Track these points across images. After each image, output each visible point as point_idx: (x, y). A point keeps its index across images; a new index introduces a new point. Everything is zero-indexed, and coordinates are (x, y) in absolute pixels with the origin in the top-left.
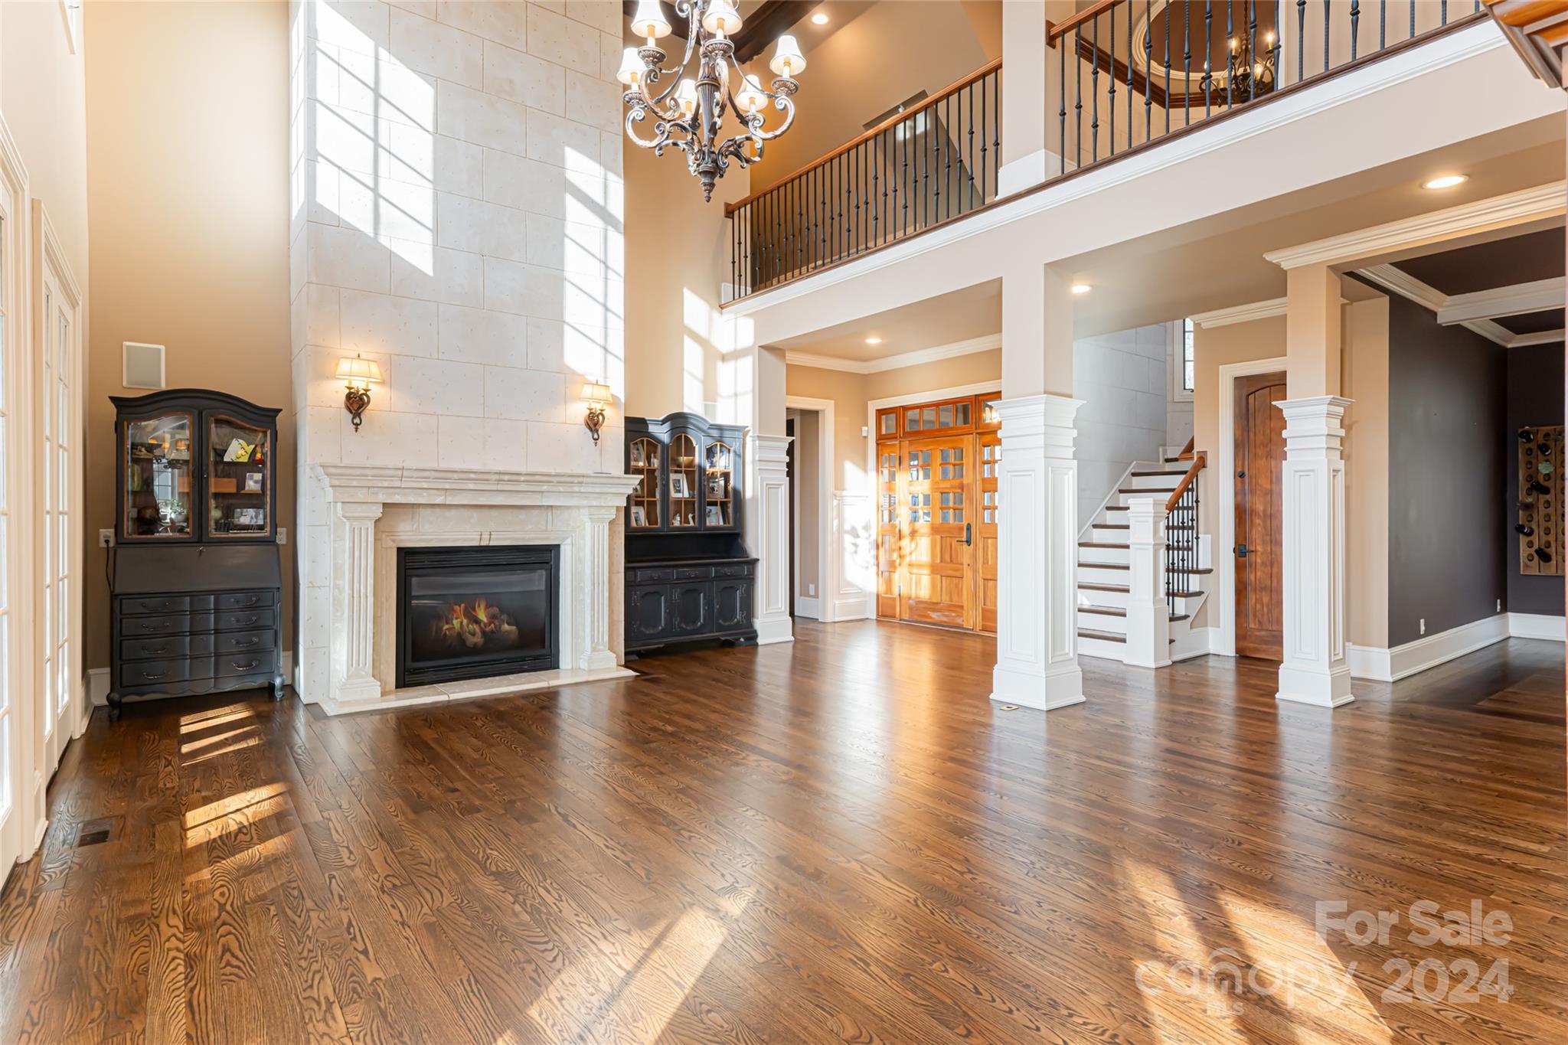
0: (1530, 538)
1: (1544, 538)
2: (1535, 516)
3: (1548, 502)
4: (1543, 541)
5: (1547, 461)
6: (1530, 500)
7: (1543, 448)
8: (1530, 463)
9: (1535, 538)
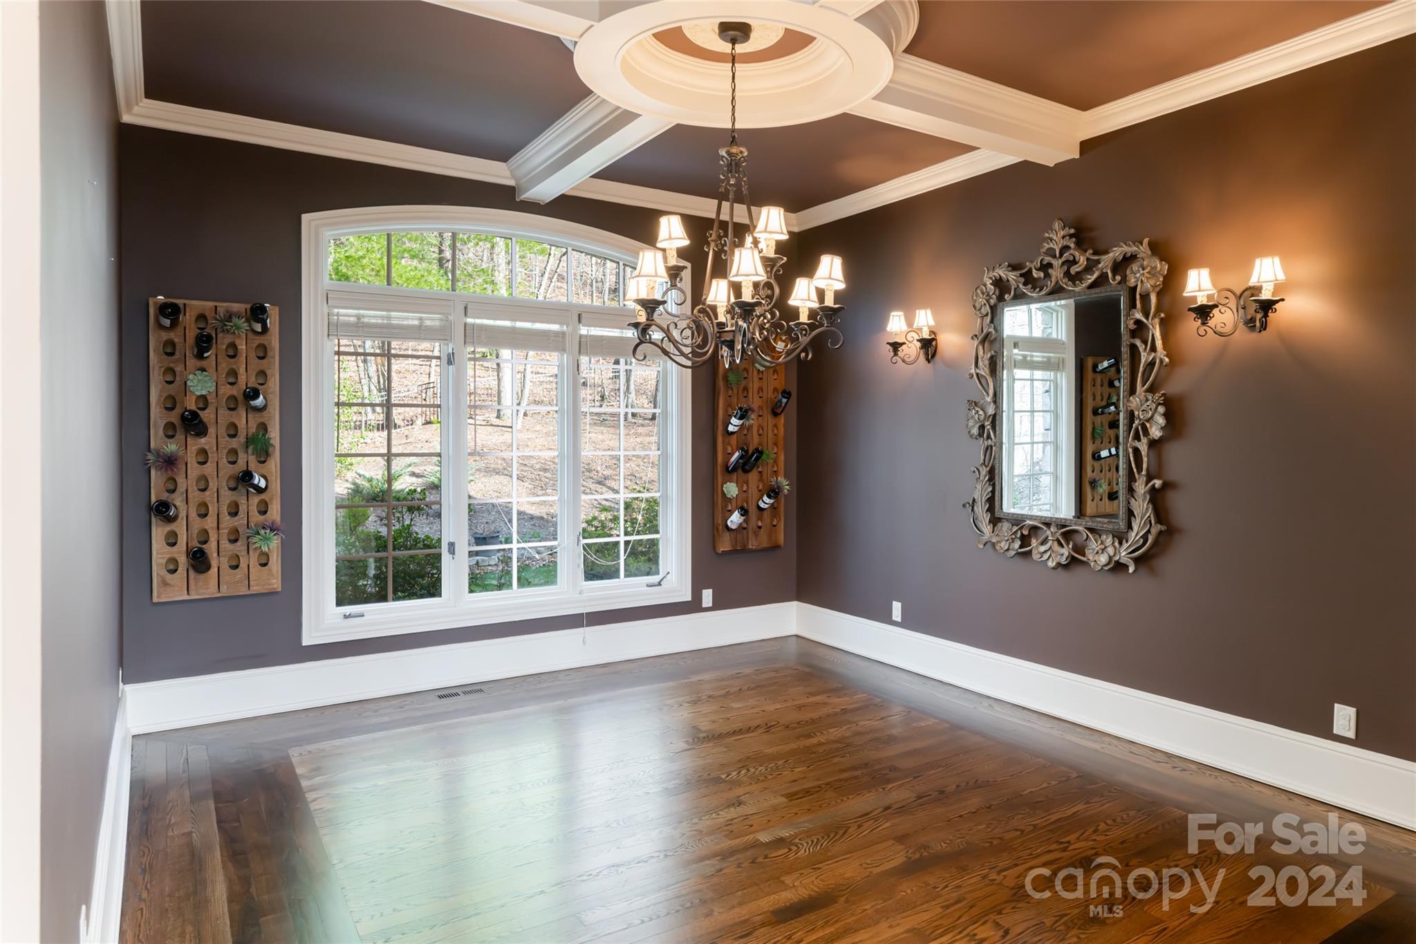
0: (172, 527)
1: (197, 524)
2: (181, 480)
3: (203, 452)
4: (195, 531)
5: (203, 370)
6: (172, 447)
7: (203, 344)
8: (171, 370)
9: (180, 527)
